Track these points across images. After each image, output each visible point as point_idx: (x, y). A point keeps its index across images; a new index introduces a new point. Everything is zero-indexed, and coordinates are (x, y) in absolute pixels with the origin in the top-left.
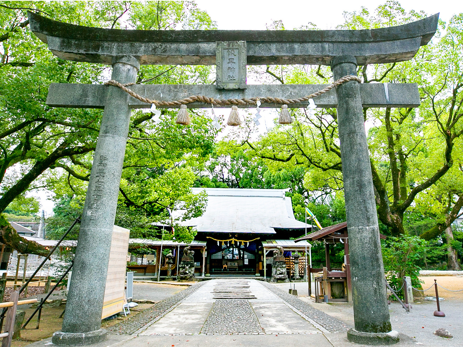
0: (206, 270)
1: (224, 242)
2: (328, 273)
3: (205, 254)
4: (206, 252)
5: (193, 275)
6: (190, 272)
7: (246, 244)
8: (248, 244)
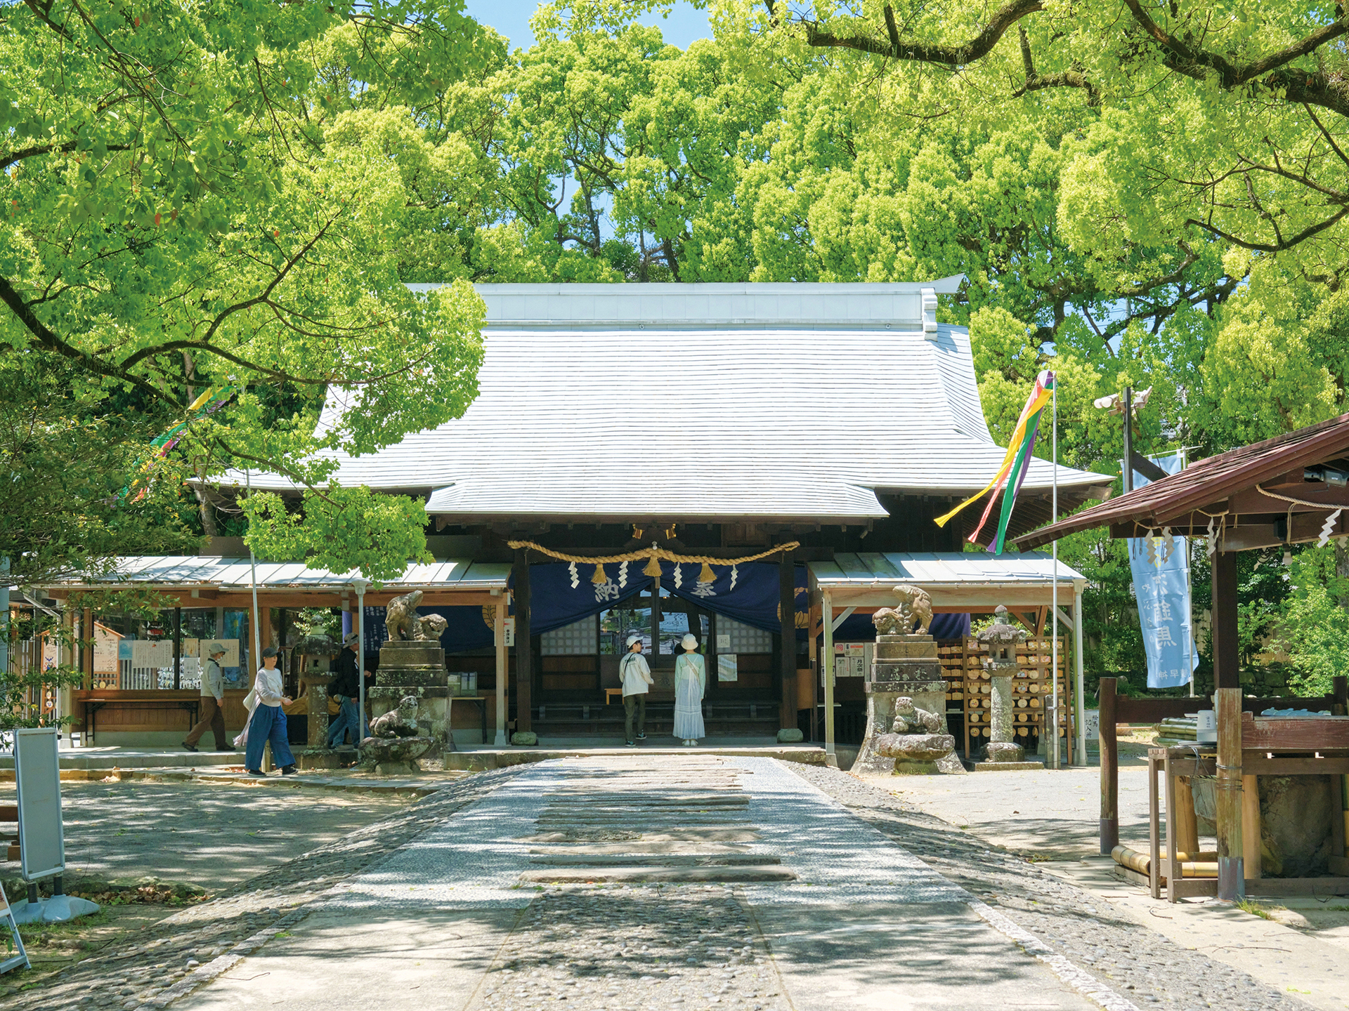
0: (512, 712)
1: (606, 566)
2: (1247, 728)
3: (504, 632)
4: (511, 621)
5: (445, 736)
6: (424, 724)
7: (723, 573)
8: (734, 574)
